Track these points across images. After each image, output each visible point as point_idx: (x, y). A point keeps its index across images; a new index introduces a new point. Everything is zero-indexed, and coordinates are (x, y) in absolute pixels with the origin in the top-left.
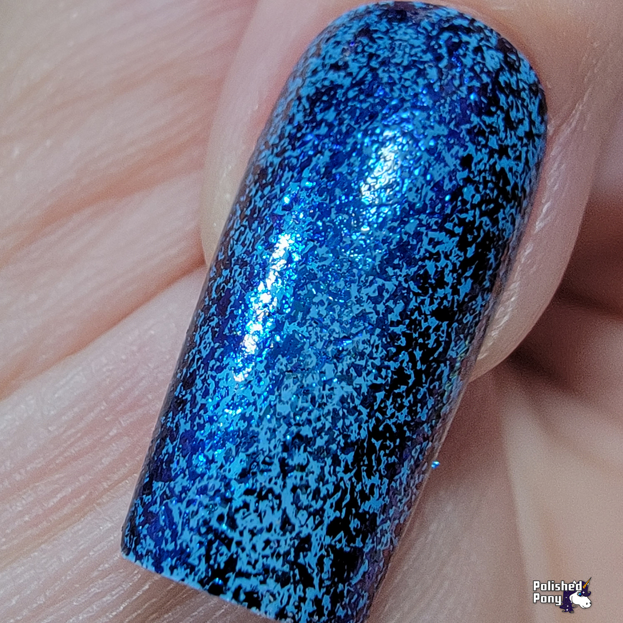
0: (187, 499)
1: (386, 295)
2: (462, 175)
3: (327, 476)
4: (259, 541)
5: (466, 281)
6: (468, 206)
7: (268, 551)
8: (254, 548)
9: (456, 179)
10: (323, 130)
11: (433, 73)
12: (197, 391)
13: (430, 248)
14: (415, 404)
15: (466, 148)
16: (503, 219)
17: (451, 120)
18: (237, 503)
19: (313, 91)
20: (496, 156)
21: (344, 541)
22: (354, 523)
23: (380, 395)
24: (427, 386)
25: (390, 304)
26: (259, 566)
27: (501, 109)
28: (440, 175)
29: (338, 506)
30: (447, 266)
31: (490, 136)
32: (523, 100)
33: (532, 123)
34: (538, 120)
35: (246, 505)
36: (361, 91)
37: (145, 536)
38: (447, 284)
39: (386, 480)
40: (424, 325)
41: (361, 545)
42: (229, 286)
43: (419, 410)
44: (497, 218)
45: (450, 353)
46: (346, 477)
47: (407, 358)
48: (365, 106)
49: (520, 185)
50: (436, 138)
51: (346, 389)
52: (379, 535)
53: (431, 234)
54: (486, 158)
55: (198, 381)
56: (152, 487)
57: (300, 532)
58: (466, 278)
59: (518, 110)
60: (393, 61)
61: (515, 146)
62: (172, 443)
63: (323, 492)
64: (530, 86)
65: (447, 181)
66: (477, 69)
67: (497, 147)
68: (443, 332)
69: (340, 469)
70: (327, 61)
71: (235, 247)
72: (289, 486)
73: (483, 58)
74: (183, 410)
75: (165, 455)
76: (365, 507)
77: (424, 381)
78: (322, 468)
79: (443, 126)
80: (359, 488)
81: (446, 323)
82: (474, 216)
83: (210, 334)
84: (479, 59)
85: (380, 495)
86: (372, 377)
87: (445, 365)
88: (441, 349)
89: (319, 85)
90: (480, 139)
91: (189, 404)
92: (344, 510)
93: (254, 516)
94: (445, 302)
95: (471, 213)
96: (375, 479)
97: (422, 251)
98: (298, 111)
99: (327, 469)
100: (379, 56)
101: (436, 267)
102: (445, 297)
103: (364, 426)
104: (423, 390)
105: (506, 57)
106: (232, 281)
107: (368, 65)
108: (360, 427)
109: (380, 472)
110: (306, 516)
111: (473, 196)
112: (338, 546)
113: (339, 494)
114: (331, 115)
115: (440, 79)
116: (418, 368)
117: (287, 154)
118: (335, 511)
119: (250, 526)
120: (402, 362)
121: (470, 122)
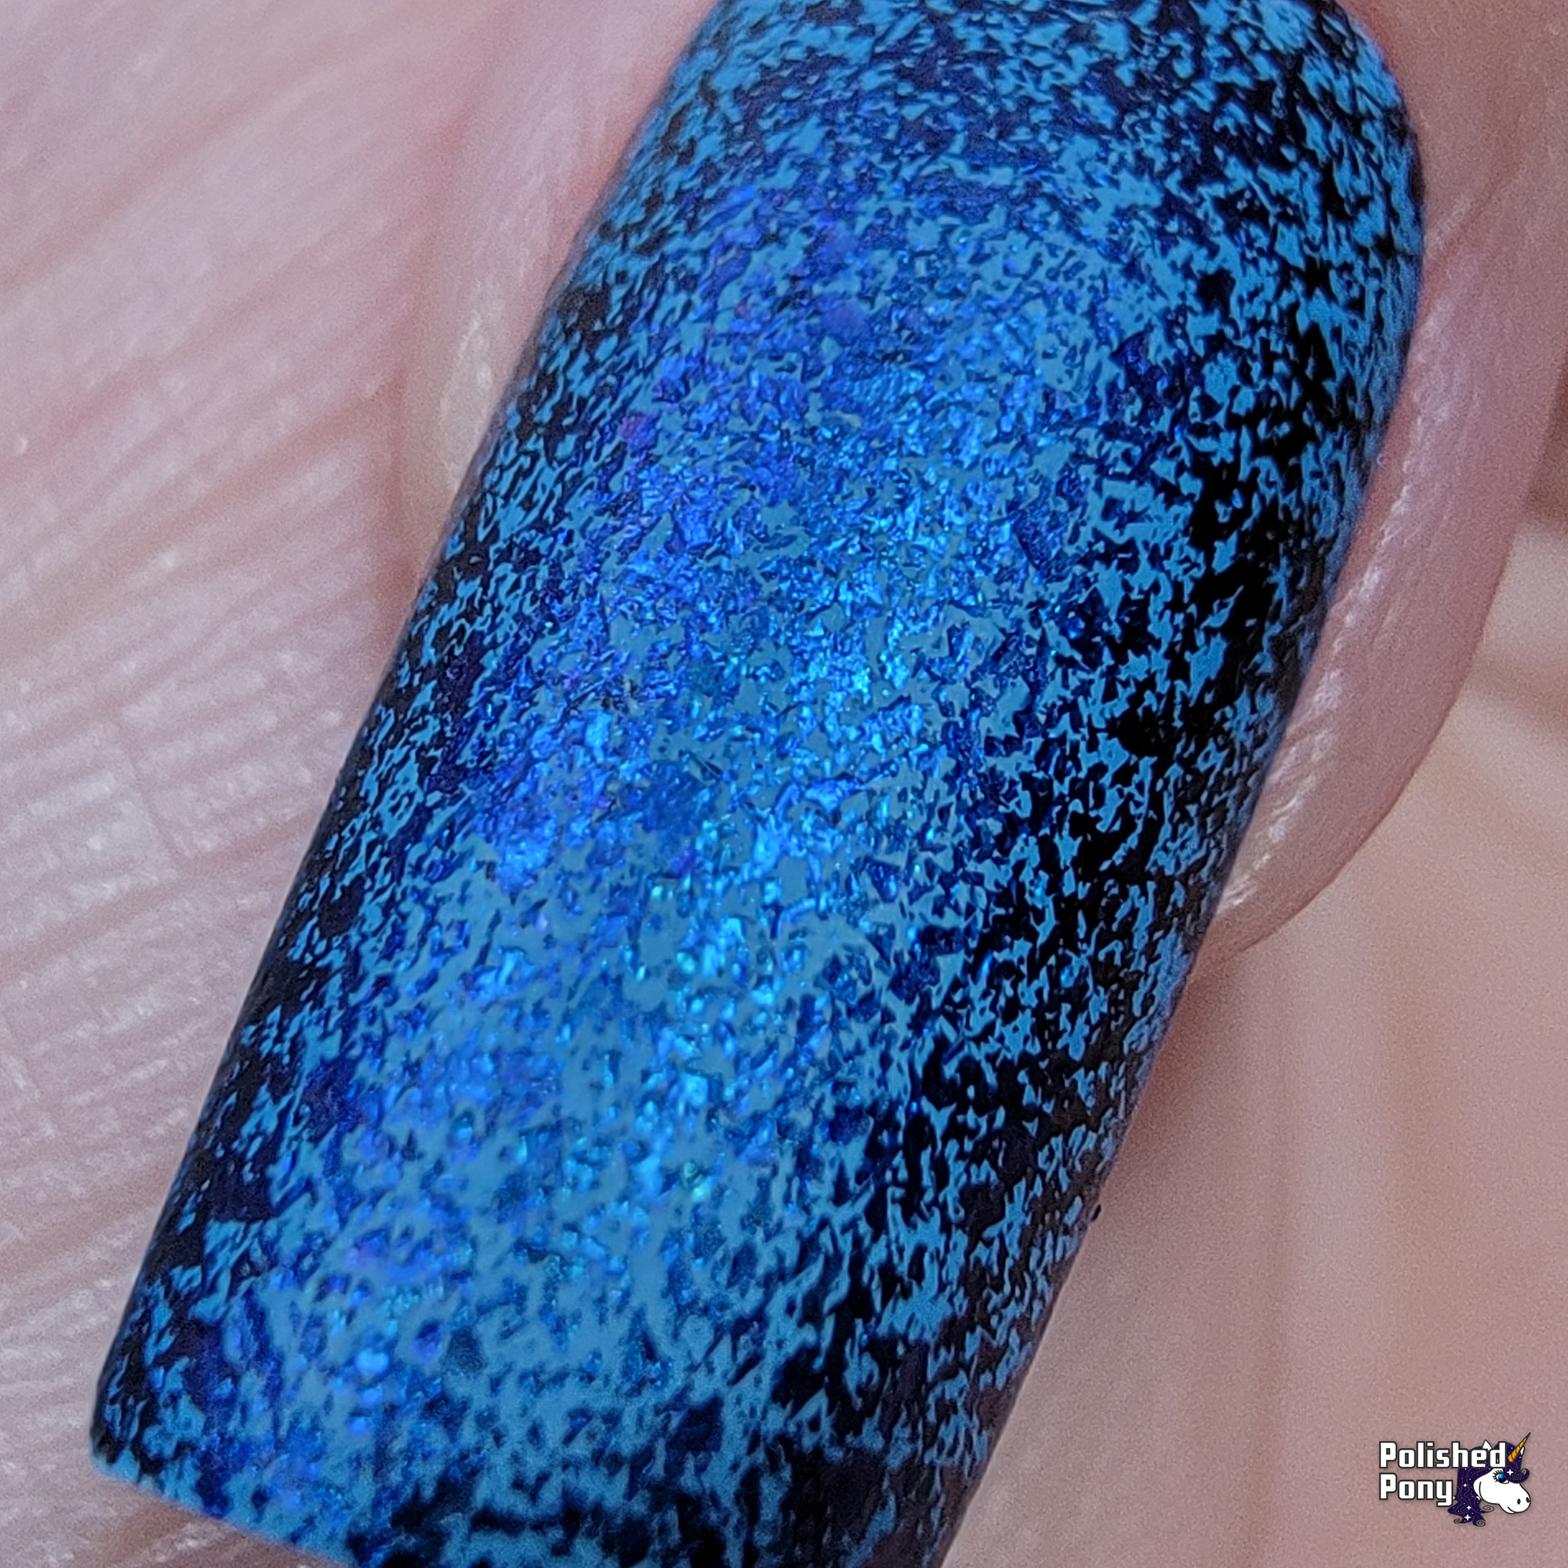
0: (319, 1274)
1: (972, 659)
2: (1201, 325)
3: (778, 1211)
4: (554, 1413)
5: (1208, 642)
6: (1220, 418)
7: (581, 1447)
8: (535, 1434)
9: (1185, 336)
10: (785, 177)
12: (364, 938)
13: (1108, 528)
14: (1054, 1005)
15: (1213, 252)
16: (1316, 474)
17: (1171, 166)
18: (486, 1287)
19: (754, 76)
20: (1298, 286)
21: (826, 1424)
22: (858, 1370)
23: (950, 965)
24: (1091, 951)
25: (987, 684)
26: (550, 1494)
27: (1311, 157)
28: (1140, 317)
29: (810, 1312)
30: (1155, 588)
31: (1281, 228)
32: (1370, 146)
33: (1392, 214)
34: (1406, 213)
35: (516, 1296)
36: (900, 74)
37: (174, 1398)
38: (1157, 644)
39: (960, 1239)
40: (1087, 760)
41: (878, 1443)
42: (480, 625)
43: (1064, 1023)
44: (1297, 468)
45: (1157, 855)
46: (841, 1215)
47: (1034, 856)
49: (1361, 383)
50: (1124, 214)
51: (839, 939)
52: (931, 1417)
53: (1111, 488)
54: (1271, 285)
55: (371, 911)
56: (202, 1244)
57: (688, 1388)
58: (1210, 632)
59: (1355, 171)
61: (1347, 267)
62: (276, 1100)
63: (766, 1262)
64: (1386, 111)
65: (1157, 338)
66: (1241, 39)
67: (1300, 263)
68: (1140, 787)
69: (821, 1189)
71: (500, 512)
73: (1257, 14)
74: (317, 1000)
75: (252, 1138)
76: (894, 1318)
77: (1082, 933)
78: (764, 1185)
79: (1146, 183)
80: (877, 1255)
81: (1147, 762)
82: (1237, 450)
83: (412, 769)
84: (1244, 15)
85: (942, 1288)
86: (926, 905)
87: (1144, 892)
88: (1133, 841)
89: (771, 61)
90: (1255, 230)
91: (336, 981)
92: (829, 1325)
93: (538, 1330)
94: (1149, 698)
95: (1228, 438)
96: (929, 1232)
97: (1086, 534)
98: (707, 131)
99: (777, 1189)
101: (1127, 587)
102: (1149, 683)
103: (899, 1057)
104: (1078, 962)
105: (1319, 21)
106: (488, 610)
107: (921, 5)
108: (885, 1061)
109: (943, 1208)
110: (708, 1336)
111: (1234, 392)
112: (808, 1441)
113: (815, 1271)
114: (807, 137)
115: (1135, 55)
116: (1067, 891)
117: (671, 247)
118: (800, 1324)
119: (526, 1363)
120: (1019, 866)
121: (1226, 181)
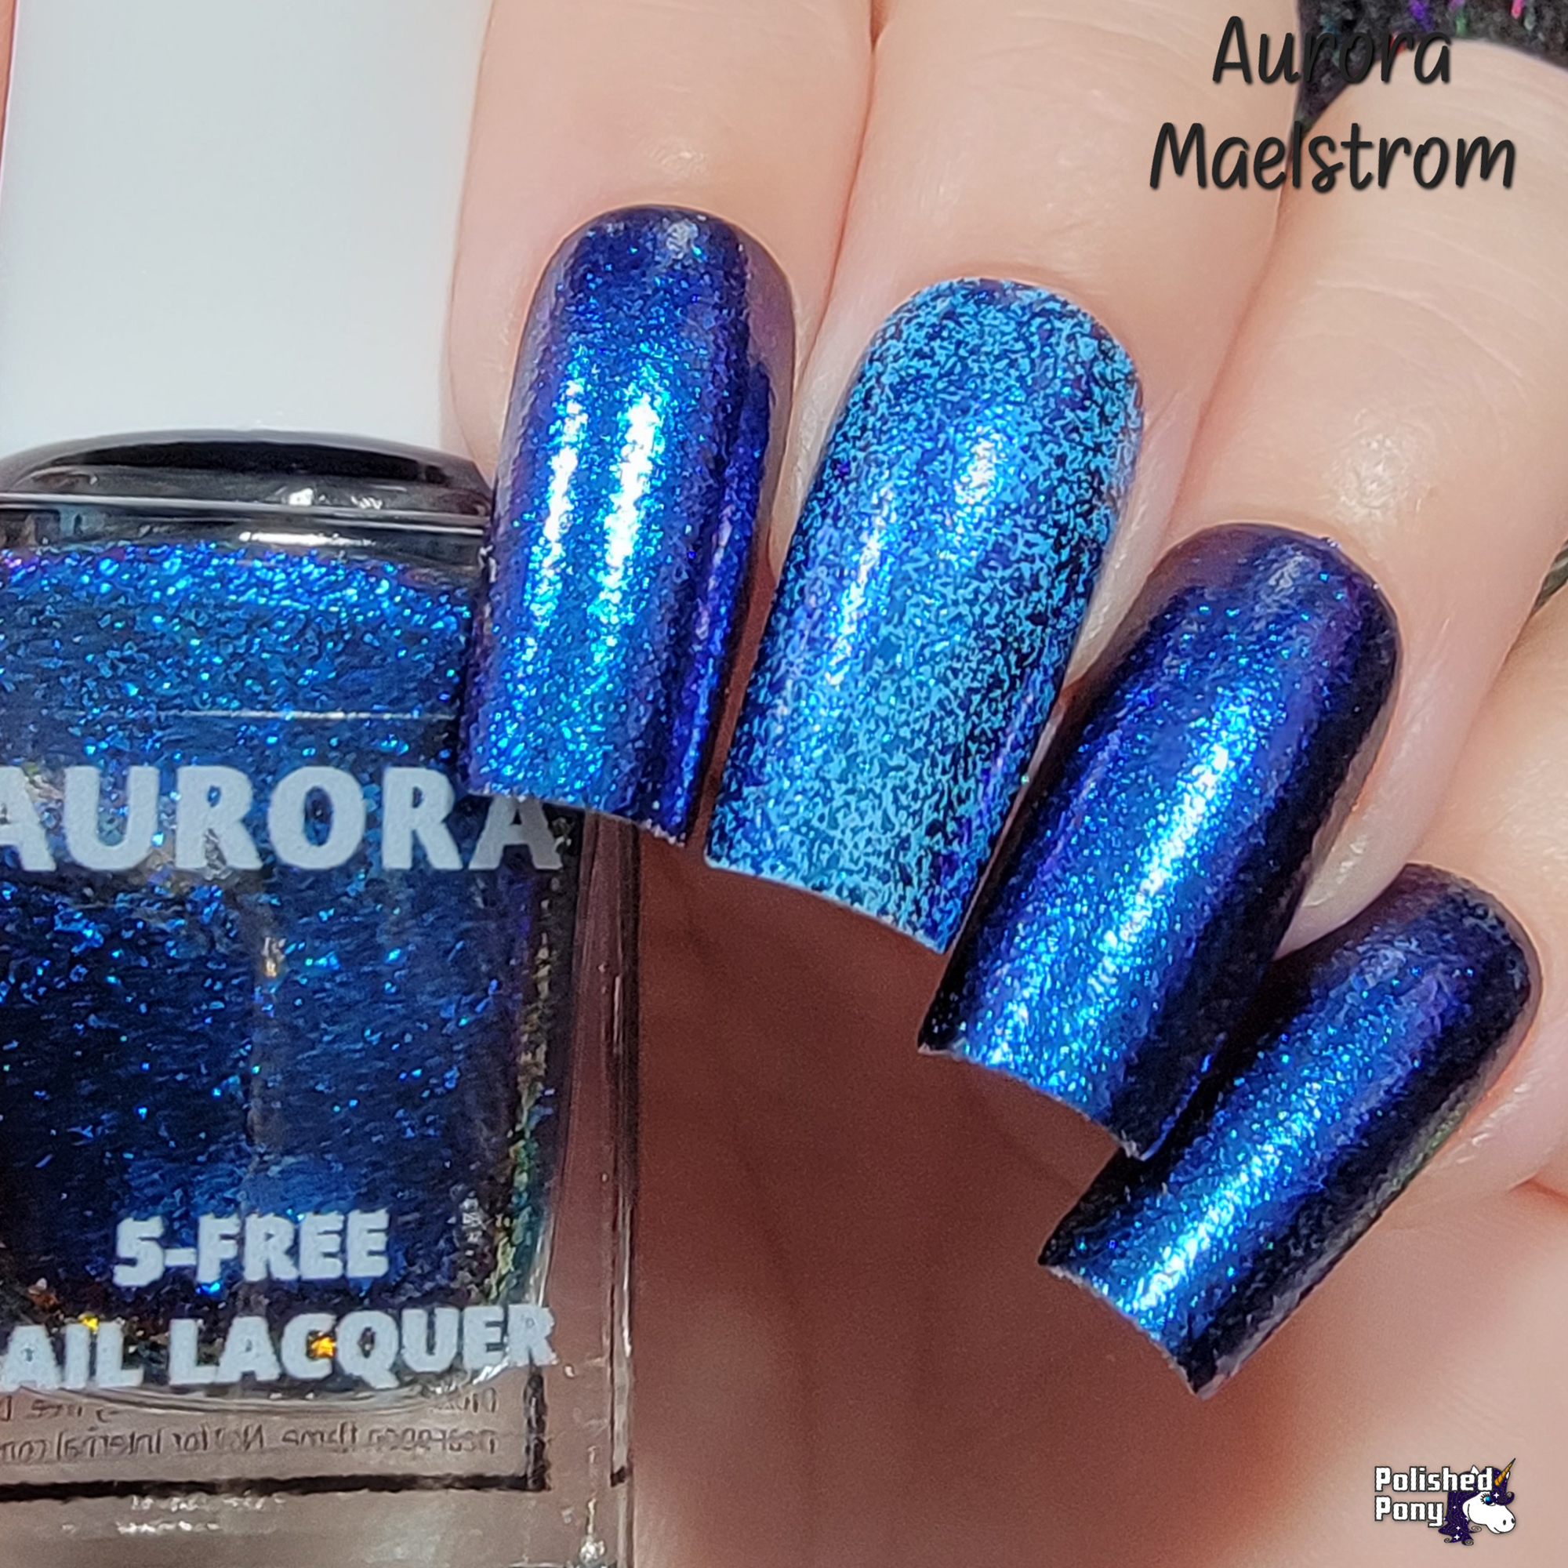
0: (784, 801)
1: (982, 598)
2: (1057, 474)
3: (926, 778)
4: (861, 839)
5: (1060, 585)
6: (1063, 507)
7: (870, 849)
8: (856, 846)
9: (1050, 479)
10: (911, 424)
11: (1025, 364)
13: (1025, 550)
14: (1010, 709)
15: (1060, 445)
16: (1098, 520)
17: (1045, 415)
18: (837, 803)
19: (898, 379)
20: (1091, 453)
21: (942, 843)
22: (951, 826)
23: (976, 698)
24: (1021, 691)
25: (986, 606)
26: (861, 863)
27: (1095, 402)
28: (1035, 474)
29: (936, 809)
30: (1042, 568)
31: (1085, 433)
32: (1119, 392)
33: (1128, 416)
34: (1133, 413)
35: (847, 805)
36: (951, 383)
37: (739, 842)
38: (1042, 588)
40: (1019, 629)
44: (1092, 519)
45: (1043, 658)
46: (945, 778)
47: (1002, 662)
48: (956, 399)
49: (1114, 484)
50: (1030, 435)
51: (942, 692)
53: (1028, 536)
54: (1080, 456)
57: (900, 832)
58: (1061, 582)
59: (1113, 404)
60: (984, 349)
61: (1110, 442)
63: (922, 794)
64: (1126, 375)
65: (1041, 480)
66: (1071, 358)
67: (1091, 444)
68: (1037, 636)
69: (938, 770)
70: (910, 345)
72: (889, 786)
73: (1077, 347)
76: (961, 810)
77: (1018, 686)
78: (921, 769)
79: (1037, 423)
80: (955, 791)
81: (1040, 628)
82: (1069, 518)
84: (1072, 348)
86: (968, 679)
88: (1035, 655)
89: (903, 373)
90: (1075, 436)
92: (942, 812)
93: (855, 815)
94: (1039, 607)
95: (1066, 514)
96: (972, 783)
97: (1018, 553)
98: (882, 401)
99: (925, 770)
100: (967, 344)
101: (1032, 569)
102: (1040, 601)
103: (961, 729)
104: (1017, 696)
105: (1100, 344)
107: (956, 354)
108: (956, 730)
109: (976, 776)
110: (906, 816)
111: (1067, 497)
112: (936, 848)
113: (936, 797)
114: (919, 407)
115: (1032, 371)
116: (1013, 673)
117: (872, 449)
118: (933, 812)
119: (852, 825)
120: (997, 666)
121: (1063, 418)
